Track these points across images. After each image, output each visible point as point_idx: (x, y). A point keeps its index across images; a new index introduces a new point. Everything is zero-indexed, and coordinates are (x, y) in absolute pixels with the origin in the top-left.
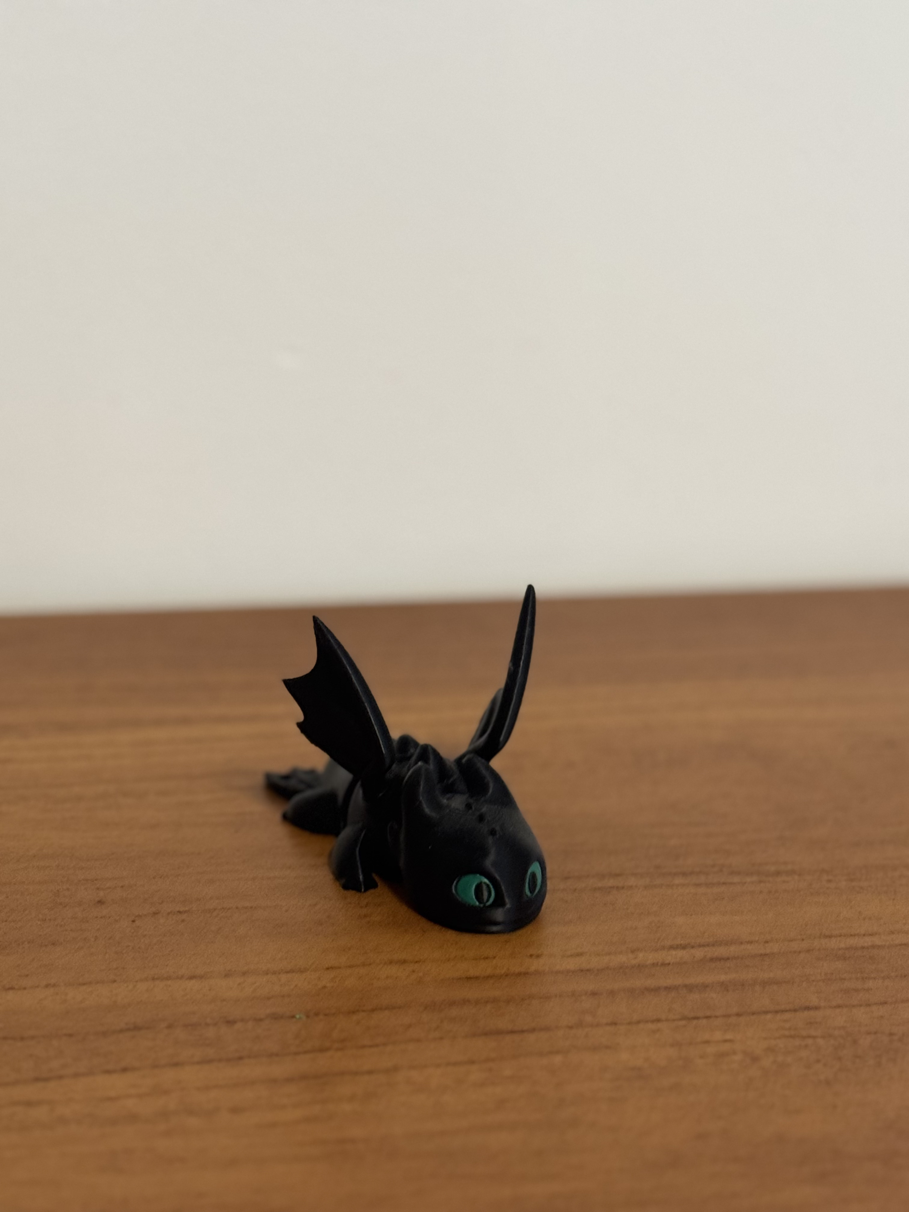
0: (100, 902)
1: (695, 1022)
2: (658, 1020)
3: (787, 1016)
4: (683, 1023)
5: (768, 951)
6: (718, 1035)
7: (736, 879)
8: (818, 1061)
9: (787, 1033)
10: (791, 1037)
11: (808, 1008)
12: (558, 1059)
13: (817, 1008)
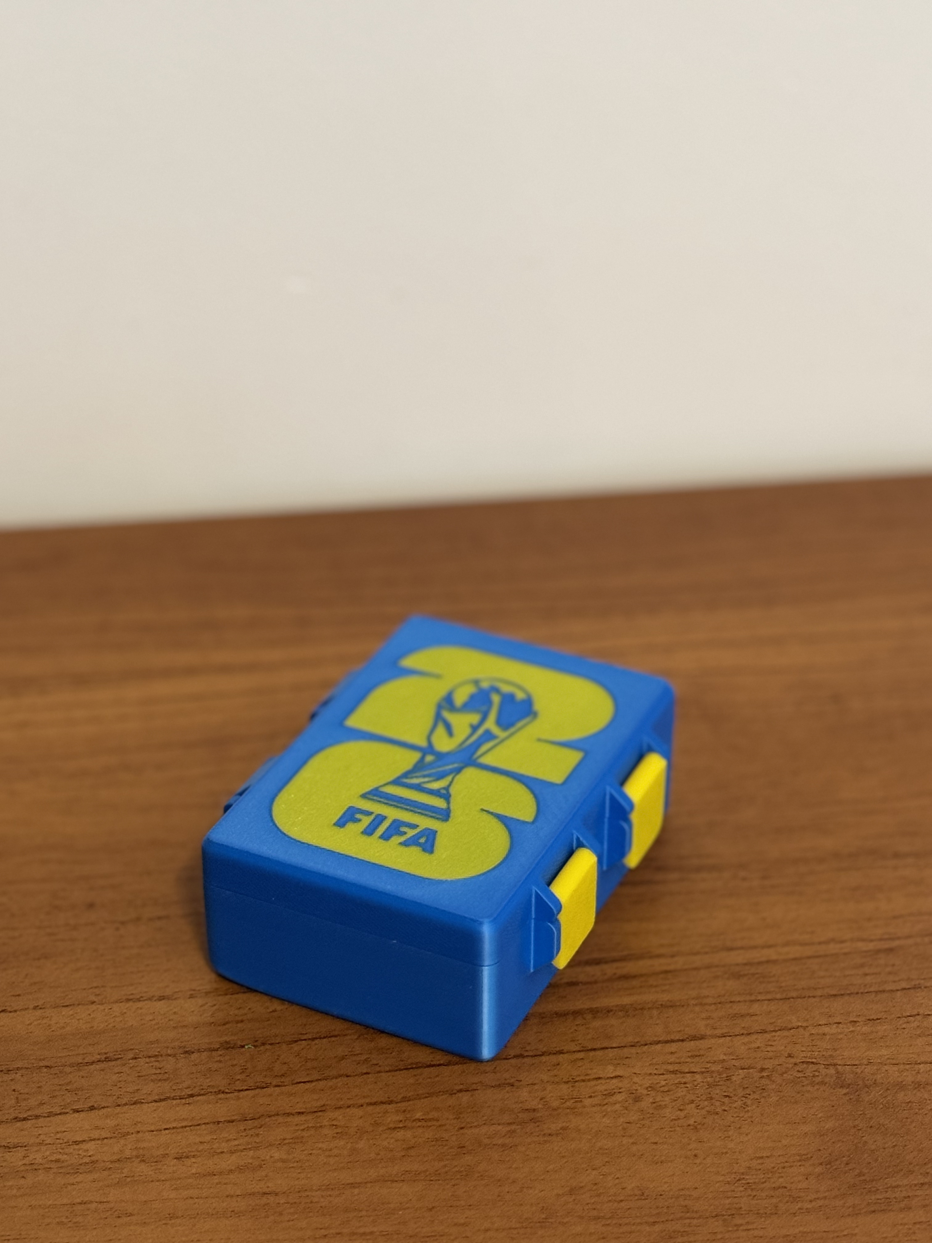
0: (91, 906)
1: (592, 1054)
2: (561, 1052)
3: (673, 1047)
4: (581, 1055)
5: (672, 967)
6: (610, 1071)
8: (692, 1102)
9: (671, 1068)
10: (674, 1072)
11: (694, 1038)
12: (465, 1098)
13: (702, 1038)
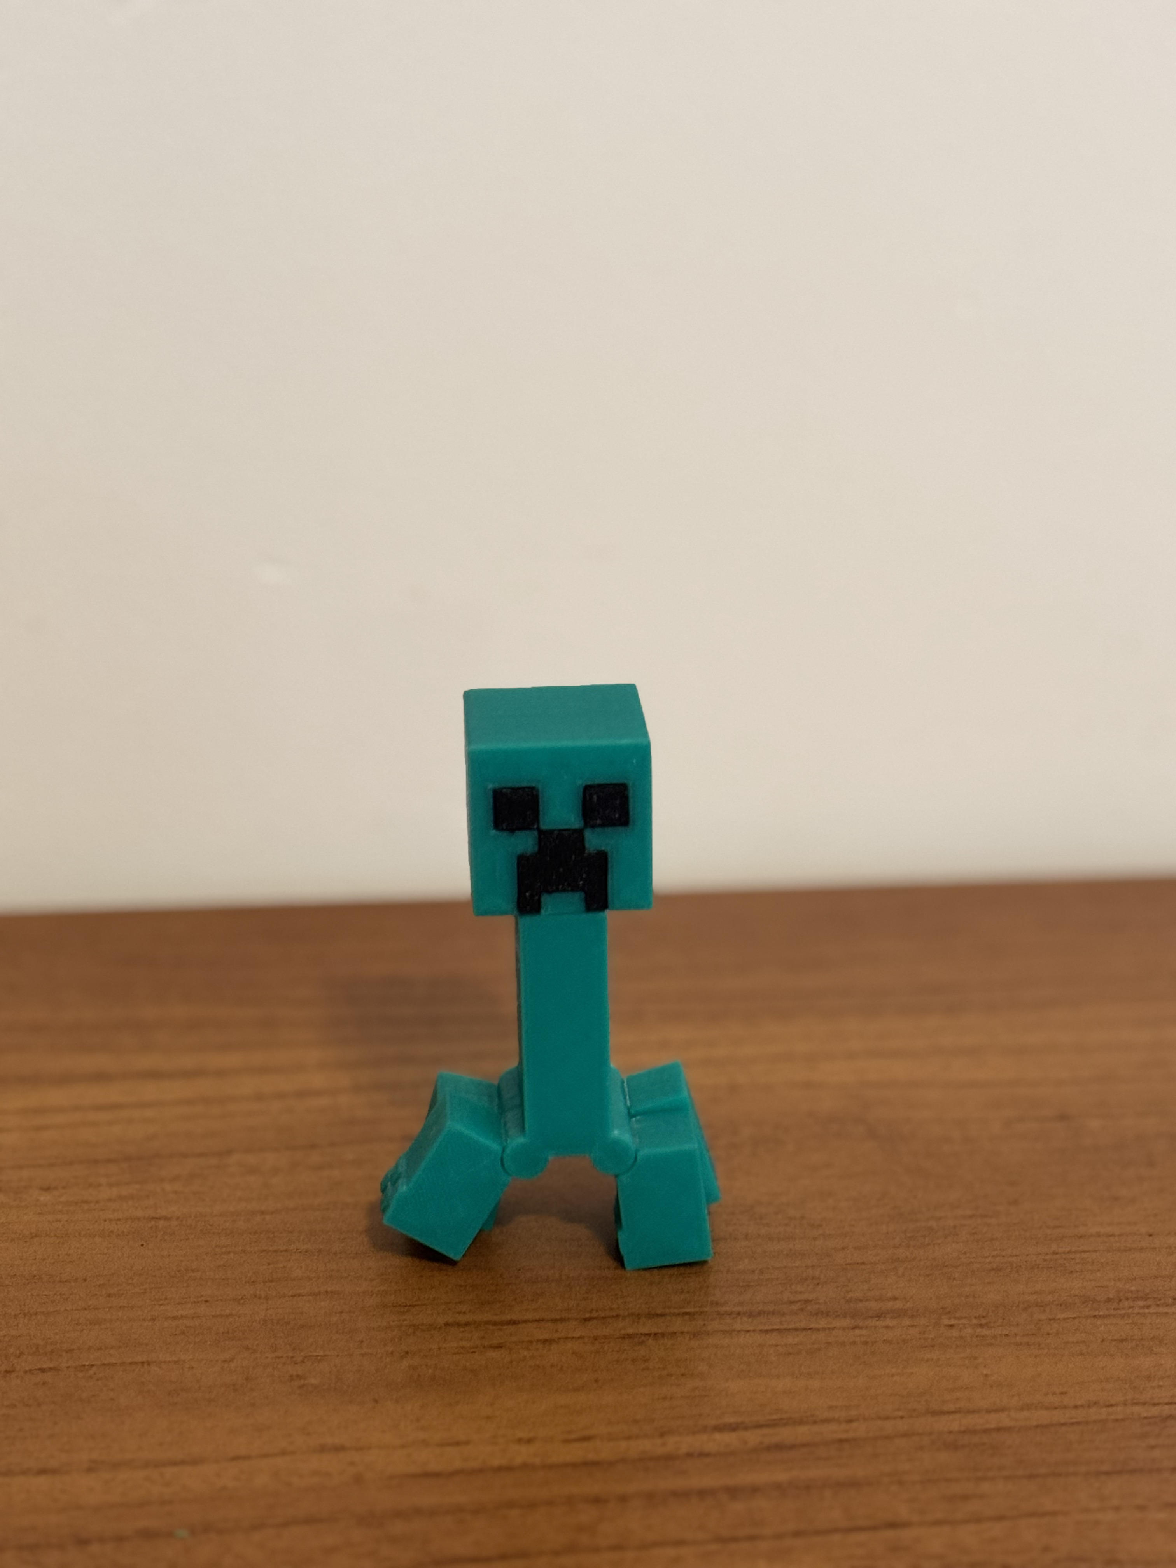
1: (732, 1546)
2: (682, 1543)
4: (715, 1546)
5: (850, 1435)
7: (823, 1323)
